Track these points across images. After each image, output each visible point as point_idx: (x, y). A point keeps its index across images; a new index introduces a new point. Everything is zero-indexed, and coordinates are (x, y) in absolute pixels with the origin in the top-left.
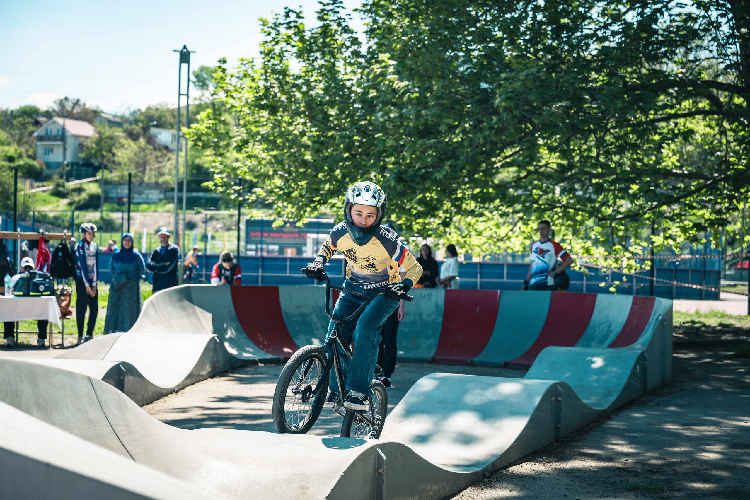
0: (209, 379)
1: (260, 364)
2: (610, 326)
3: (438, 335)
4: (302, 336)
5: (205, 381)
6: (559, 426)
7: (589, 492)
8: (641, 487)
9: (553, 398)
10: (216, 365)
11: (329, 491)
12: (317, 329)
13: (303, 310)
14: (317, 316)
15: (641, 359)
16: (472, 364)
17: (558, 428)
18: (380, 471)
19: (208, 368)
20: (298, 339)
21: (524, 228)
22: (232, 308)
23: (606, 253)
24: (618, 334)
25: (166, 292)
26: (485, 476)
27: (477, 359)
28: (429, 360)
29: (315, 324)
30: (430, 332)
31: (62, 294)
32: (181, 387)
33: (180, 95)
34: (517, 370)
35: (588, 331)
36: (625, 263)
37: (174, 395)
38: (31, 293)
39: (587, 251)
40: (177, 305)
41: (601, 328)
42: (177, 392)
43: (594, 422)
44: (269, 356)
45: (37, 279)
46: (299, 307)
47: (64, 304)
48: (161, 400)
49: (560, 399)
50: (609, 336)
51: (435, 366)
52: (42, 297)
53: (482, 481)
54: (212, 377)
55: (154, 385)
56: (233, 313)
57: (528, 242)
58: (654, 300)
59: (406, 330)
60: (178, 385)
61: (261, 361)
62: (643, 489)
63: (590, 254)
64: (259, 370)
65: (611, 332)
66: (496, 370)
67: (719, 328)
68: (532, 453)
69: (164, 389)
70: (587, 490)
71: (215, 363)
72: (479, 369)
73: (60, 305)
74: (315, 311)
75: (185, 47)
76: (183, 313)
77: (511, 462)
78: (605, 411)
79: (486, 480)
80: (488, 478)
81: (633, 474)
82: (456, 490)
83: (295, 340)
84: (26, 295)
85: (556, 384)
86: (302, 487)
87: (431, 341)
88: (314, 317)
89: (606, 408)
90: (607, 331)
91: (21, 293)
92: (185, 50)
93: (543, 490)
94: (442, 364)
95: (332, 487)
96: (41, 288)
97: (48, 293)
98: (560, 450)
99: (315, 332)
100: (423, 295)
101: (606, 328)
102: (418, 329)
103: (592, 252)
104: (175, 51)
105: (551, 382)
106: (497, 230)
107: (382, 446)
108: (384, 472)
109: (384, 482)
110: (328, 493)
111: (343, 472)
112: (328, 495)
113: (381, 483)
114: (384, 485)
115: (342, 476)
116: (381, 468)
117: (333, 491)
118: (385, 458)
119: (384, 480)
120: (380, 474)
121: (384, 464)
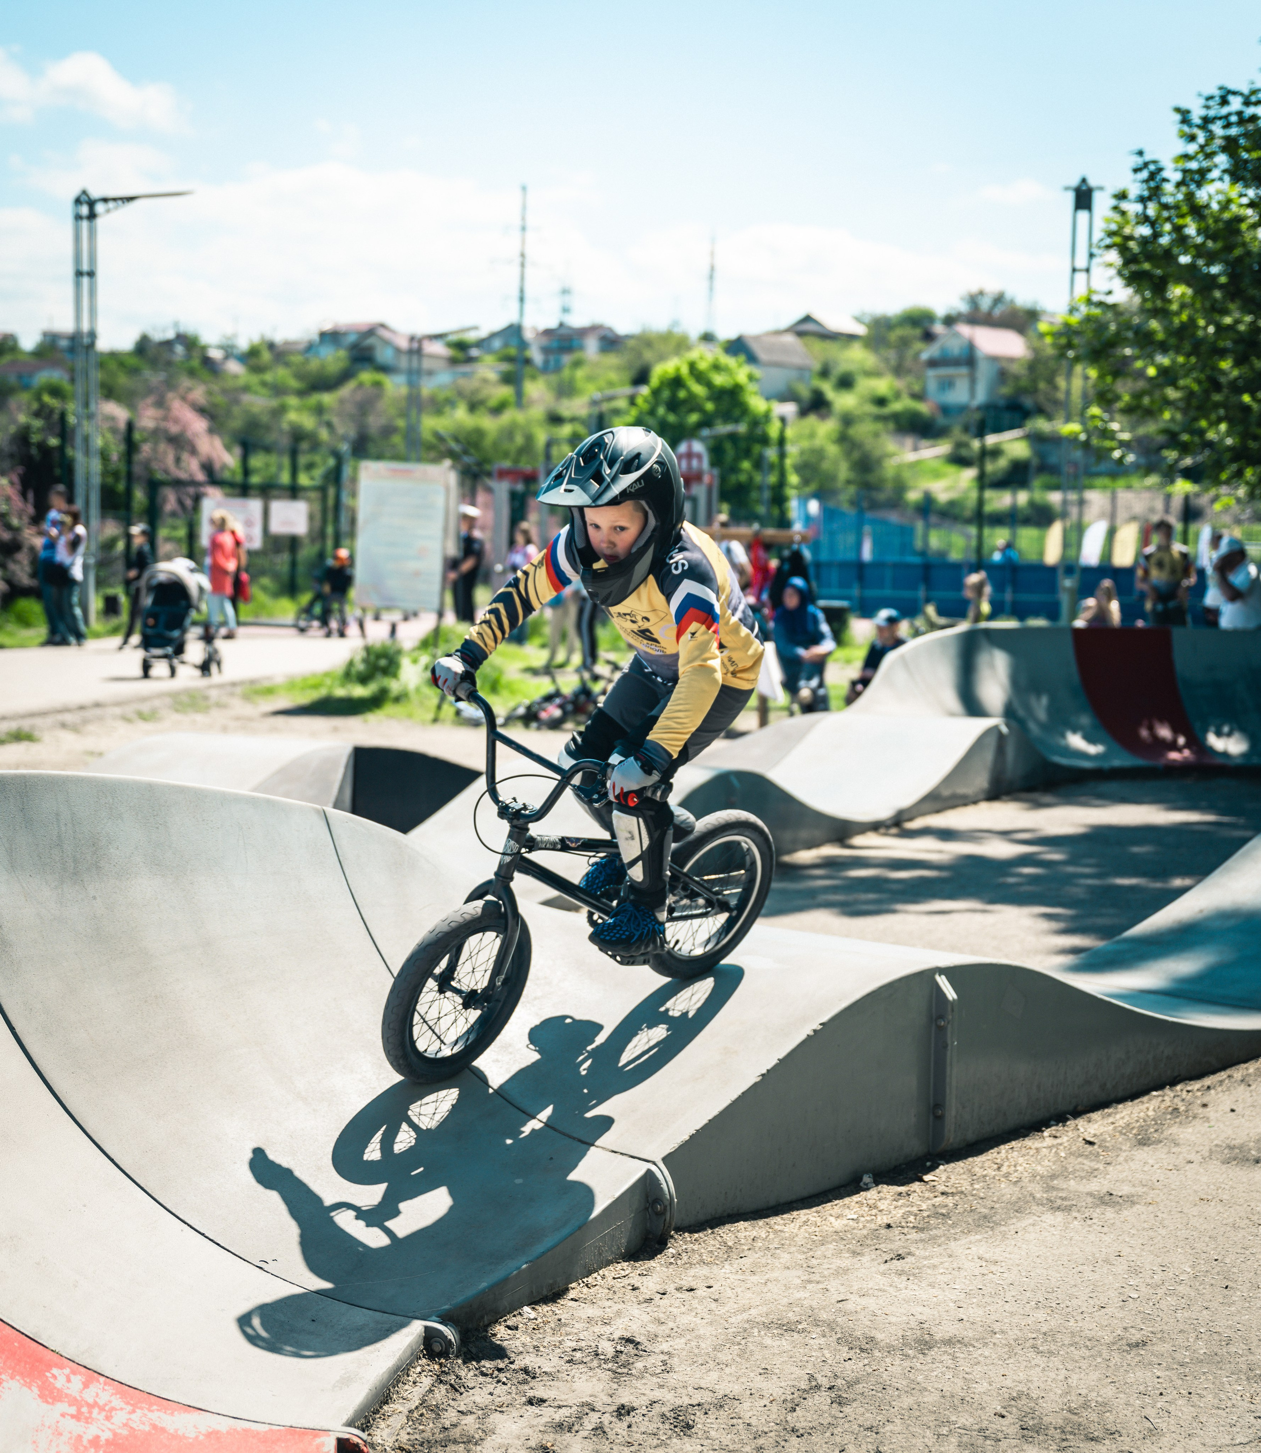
0: (984, 803)
5: (971, 808)
10: (1005, 777)
11: (770, 1062)
13: (1220, 675)
14: (1248, 687)
18: (942, 1022)
19: (981, 782)
22: (1074, 669)
25: (938, 639)
32: (905, 817)
33: (1074, 270)
37: (881, 832)
40: (958, 662)
42: (888, 828)
46: (1212, 668)
54: (990, 799)
60: (895, 815)
69: (856, 821)
71: (999, 773)
74: (1244, 675)
75: (1084, 181)
86: (726, 1050)
88: (1240, 688)
92: (1084, 188)
95: (781, 1056)
104: (1067, 189)
107: (953, 973)
108: (949, 1026)
109: (949, 1048)
110: (769, 1067)
111: (821, 1024)
112: (768, 1071)
113: (941, 1047)
114: (949, 1053)
115: (815, 1031)
116: (941, 1017)
117: (783, 1062)
118: (955, 997)
119: (949, 1042)
120: (941, 1030)
121: (949, 1008)
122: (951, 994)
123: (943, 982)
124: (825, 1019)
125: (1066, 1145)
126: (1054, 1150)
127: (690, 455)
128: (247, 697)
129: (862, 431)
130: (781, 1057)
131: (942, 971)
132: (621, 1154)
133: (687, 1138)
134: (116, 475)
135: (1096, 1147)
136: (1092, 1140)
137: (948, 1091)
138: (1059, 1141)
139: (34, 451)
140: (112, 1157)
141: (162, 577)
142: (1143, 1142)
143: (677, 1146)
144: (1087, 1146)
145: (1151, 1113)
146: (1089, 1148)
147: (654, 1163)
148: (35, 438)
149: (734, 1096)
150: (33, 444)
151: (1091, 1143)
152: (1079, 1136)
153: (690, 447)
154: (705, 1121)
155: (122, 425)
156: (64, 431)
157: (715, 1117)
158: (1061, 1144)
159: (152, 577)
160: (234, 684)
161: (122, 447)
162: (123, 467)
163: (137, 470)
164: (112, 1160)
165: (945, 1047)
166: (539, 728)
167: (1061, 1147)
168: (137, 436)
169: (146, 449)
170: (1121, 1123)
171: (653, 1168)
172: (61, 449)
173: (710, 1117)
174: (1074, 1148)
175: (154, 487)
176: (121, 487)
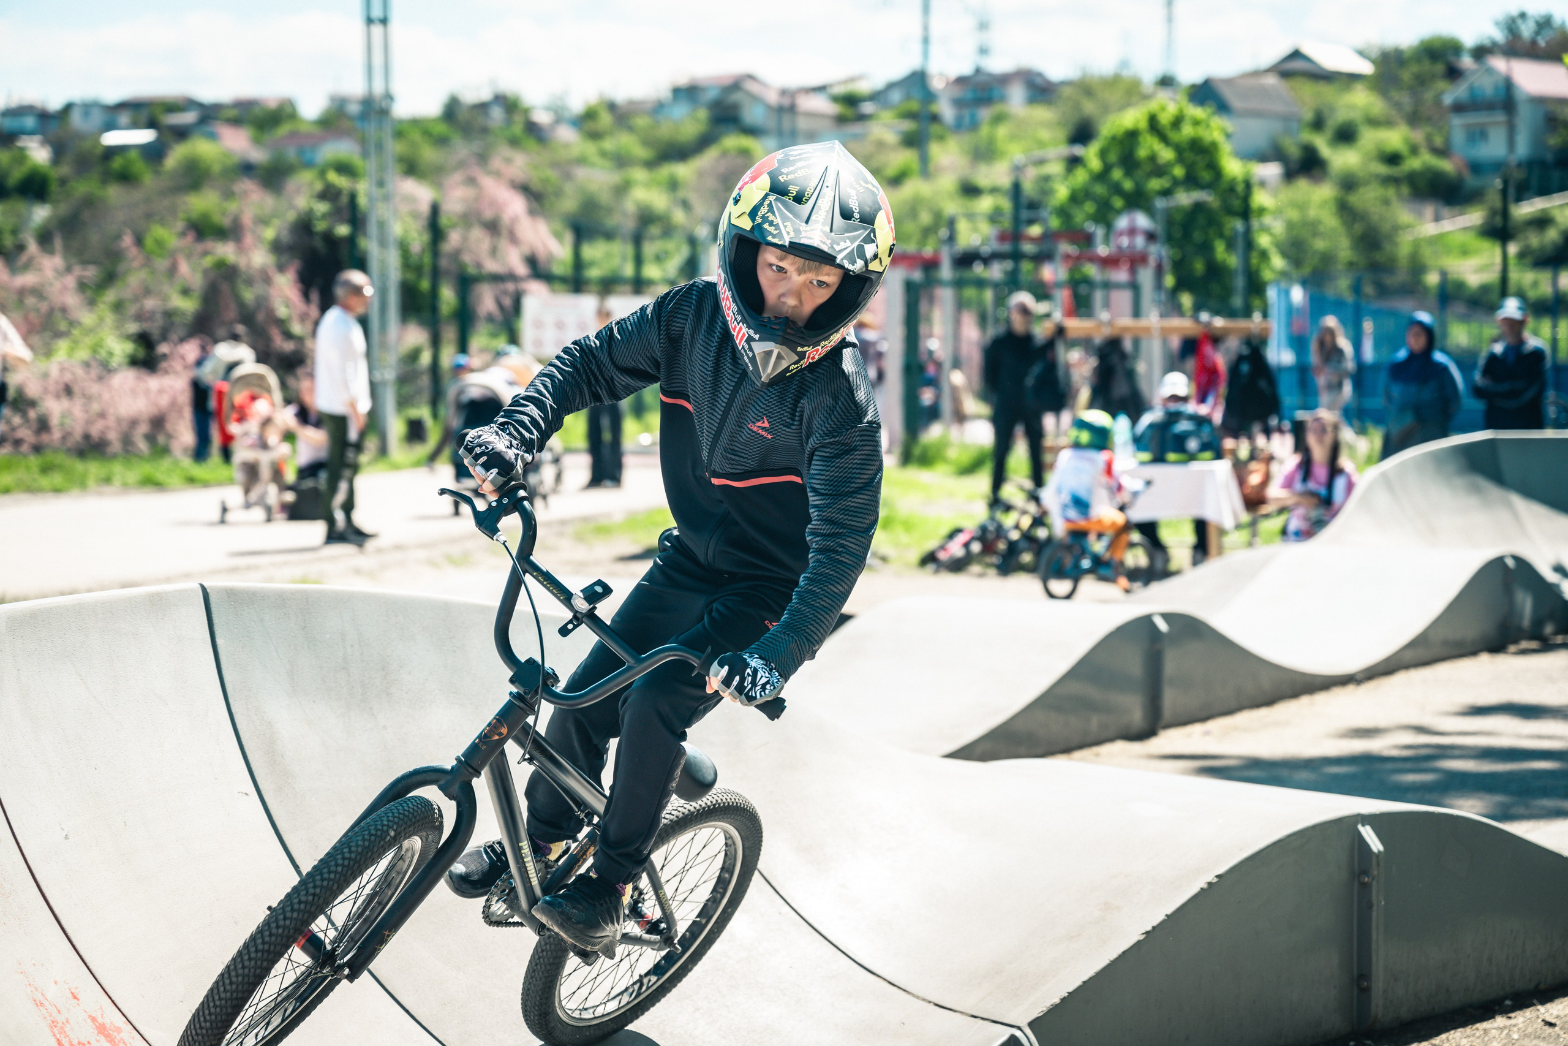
0: (1482, 655)
5: (1467, 659)
11: (1158, 918)
31: (1253, 457)
32: (1380, 670)
37: (1351, 689)
38: (1172, 456)
40: (1460, 482)
42: (1361, 682)
45: (1183, 426)
47: (1255, 479)
52: (1195, 466)
73: (1241, 481)
84: (1159, 459)
86: (1108, 906)
91: (1146, 456)
95: (1170, 910)
96: (1193, 444)
97: (1208, 454)
108: (1374, 883)
109: (1375, 908)
110: (1155, 923)
111: (1217, 876)
112: (1154, 928)
113: (1365, 907)
114: (1374, 914)
115: (1210, 884)
116: (1365, 872)
117: (1173, 917)
118: (1381, 848)
119: (1374, 902)
120: (1365, 887)
121: (1374, 862)
122: (1375, 844)
123: (1368, 833)
124: (1221, 870)
125: (1521, 1026)
126: (1506, 1032)
127: (1132, 231)
128: (579, 538)
129: (1368, 198)
130: (1169, 912)
131: (1366, 819)
132: (983, 1019)
133: (1057, 1000)
134: (418, 269)
135: (1557, 1029)
136: (1553, 1021)
137: (1374, 959)
138: (1513, 1022)
139: (318, 244)
140: (407, 1008)
141: (474, 393)
143: (1045, 1009)
144: (1547, 1027)
146: (1549, 1030)
147: (1019, 1028)
148: (320, 226)
149: (1114, 955)
150: (317, 234)
151: (1551, 1025)
152: (1538, 1017)
153: (1132, 221)
154: (1077, 983)
155: (425, 208)
156: (355, 216)
157: (1091, 979)
158: (1515, 1026)
159: (461, 392)
160: (563, 522)
161: (426, 237)
162: (427, 260)
163: (444, 263)
164: (407, 1011)
165: (1370, 906)
166: (937, 571)
167: (1515, 1029)
168: (444, 221)
169: (454, 239)
171: (1018, 1033)
172: (351, 240)
173: (1085, 978)
174: (1530, 1030)
175: (466, 283)
176: (425, 285)
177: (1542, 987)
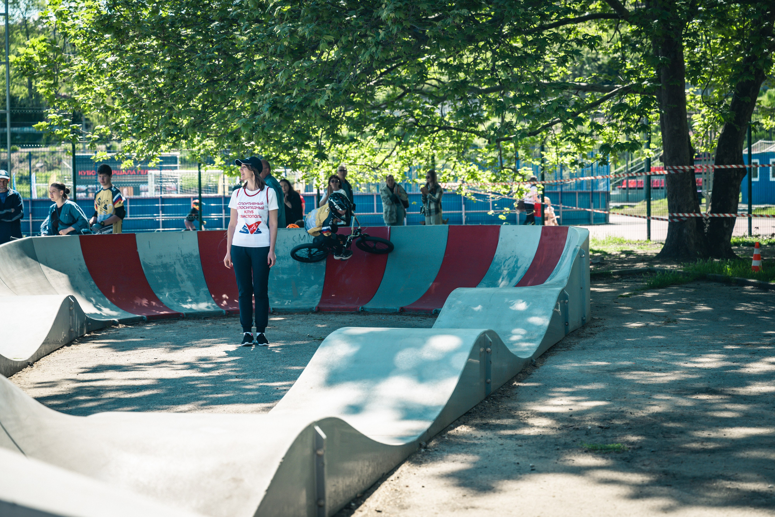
0: (65, 347)
1: (121, 326)
2: (516, 262)
3: (322, 280)
4: (165, 290)
5: (62, 350)
6: (489, 380)
7: (541, 457)
8: (599, 448)
9: (482, 350)
10: (72, 330)
11: (268, 483)
12: (182, 281)
13: (166, 260)
14: (182, 266)
15: (562, 297)
16: (364, 312)
17: (488, 383)
18: (320, 452)
19: (64, 335)
20: (161, 294)
21: (402, 154)
22: (83, 262)
23: (494, 178)
24: (527, 269)
25: (5, 246)
26: (420, 446)
27: (369, 306)
28: (314, 309)
29: (180, 275)
30: (313, 278)
32: (36, 359)
34: (416, 316)
35: (493, 267)
36: (515, 188)
37: (29, 368)
39: (473, 176)
40: (19, 261)
41: (507, 263)
42: (31, 365)
43: (521, 372)
44: (131, 316)
46: (160, 257)
48: (15, 375)
49: (489, 349)
50: (516, 272)
51: (322, 316)
53: (419, 452)
54: (69, 345)
55: (6, 359)
56: (85, 267)
57: (406, 169)
58: (567, 229)
59: (285, 277)
60: (32, 357)
61: (122, 322)
62: (601, 449)
63: (476, 179)
64: (122, 333)
65: (518, 268)
66: (392, 318)
67: (623, 256)
68: (464, 415)
69: (17, 362)
70: (539, 455)
71: (71, 328)
72: (372, 317)
74: (179, 260)
76: (26, 270)
77: (445, 426)
78: (531, 359)
79: (423, 450)
80: (425, 448)
81: (584, 432)
82: (394, 465)
83: (157, 295)
85: (484, 333)
86: (235, 480)
87: (315, 287)
88: (178, 267)
89: (531, 355)
90: (514, 267)
93: (490, 458)
94: (330, 313)
95: (271, 477)
98: (493, 408)
99: (181, 285)
100: (302, 236)
101: (513, 263)
102: (299, 275)
103: (478, 177)
105: (478, 332)
106: (371, 157)
107: (320, 423)
108: (324, 454)
109: (325, 466)
111: (282, 459)
112: (268, 488)
113: (321, 468)
114: (325, 469)
115: (281, 463)
116: (319, 449)
117: (273, 482)
118: (326, 437)
119: (324, 462)
120: (319, 456)
121: (323, 443)
122: (322, 435)
123: (318, 429)
124: (283, 454)
130: (271, 479)
131: (317, 423)
135: (383, 514)
136: (377, 509)
137: (326, 490)
138: (364, 513)
142: (402, 508)
145: (387, 494)
149: (258, 504)
151: (379, 511)
165: (323, 465)
170: (380, 500)
177: (358, 495)
